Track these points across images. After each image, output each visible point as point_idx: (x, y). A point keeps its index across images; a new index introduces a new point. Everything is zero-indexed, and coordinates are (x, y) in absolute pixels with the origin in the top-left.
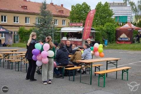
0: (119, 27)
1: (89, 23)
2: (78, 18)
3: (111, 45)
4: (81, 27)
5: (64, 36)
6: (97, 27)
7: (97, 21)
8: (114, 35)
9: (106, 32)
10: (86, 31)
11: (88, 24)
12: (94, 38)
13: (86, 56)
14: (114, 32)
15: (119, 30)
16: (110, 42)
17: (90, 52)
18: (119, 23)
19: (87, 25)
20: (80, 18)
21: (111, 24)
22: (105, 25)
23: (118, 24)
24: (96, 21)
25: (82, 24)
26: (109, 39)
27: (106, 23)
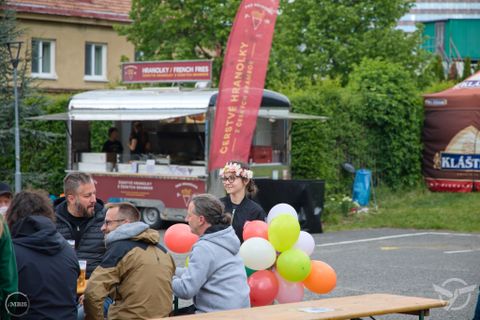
0: (444, 84)
1: (246, 63)
2: (186, 33)
3: (395, 199)
4: (202, 84)
5: (89, 150)
6: (301, 85)
7: (307, 52)
8: (414, 136)
9: (360, 120)
10: (231, 109)
11: (240, 66)
12: (282, 158)
13: (208, 287)
14: (413, 117)
15: (443, 103)
16: (390, 183)
17: (234, 254)
18: (445, 64)
19: (238, 75)
20: (198, 29)
21: (393, 68)
22: (355, 77)
23: (438, 71)
24: (303, 48)
25: (204, 69)
26: (378, 165)
27: (358, 63)
